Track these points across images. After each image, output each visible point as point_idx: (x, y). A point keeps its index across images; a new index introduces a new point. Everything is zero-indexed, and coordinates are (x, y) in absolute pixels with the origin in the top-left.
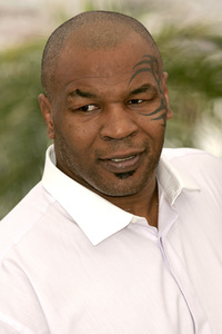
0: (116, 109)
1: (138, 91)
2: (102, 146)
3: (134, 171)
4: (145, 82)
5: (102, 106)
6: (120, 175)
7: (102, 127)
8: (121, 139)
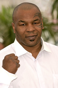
0: (30, 25)
1: (35, 20)
2: (27, 33)
3: (34, 40)
4: (37, 18)
5: (27, 24)
6: (31, 41)
7: (27, 29)
8: (31, 32)
